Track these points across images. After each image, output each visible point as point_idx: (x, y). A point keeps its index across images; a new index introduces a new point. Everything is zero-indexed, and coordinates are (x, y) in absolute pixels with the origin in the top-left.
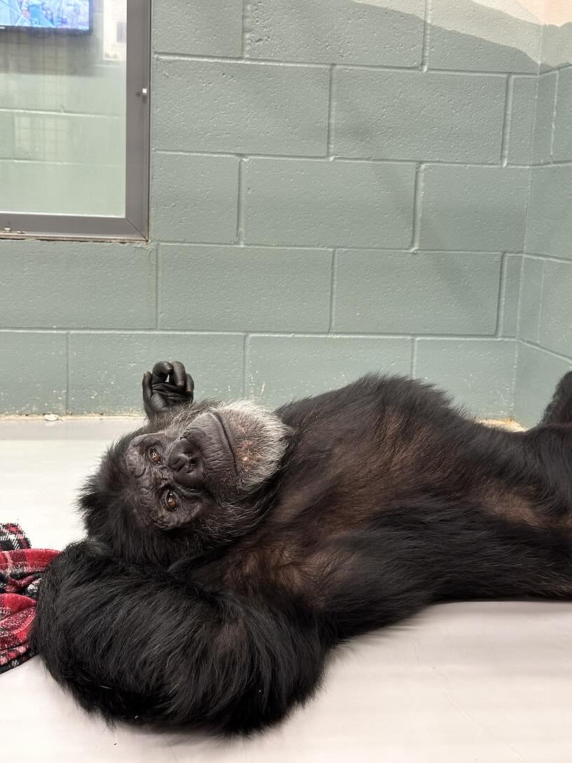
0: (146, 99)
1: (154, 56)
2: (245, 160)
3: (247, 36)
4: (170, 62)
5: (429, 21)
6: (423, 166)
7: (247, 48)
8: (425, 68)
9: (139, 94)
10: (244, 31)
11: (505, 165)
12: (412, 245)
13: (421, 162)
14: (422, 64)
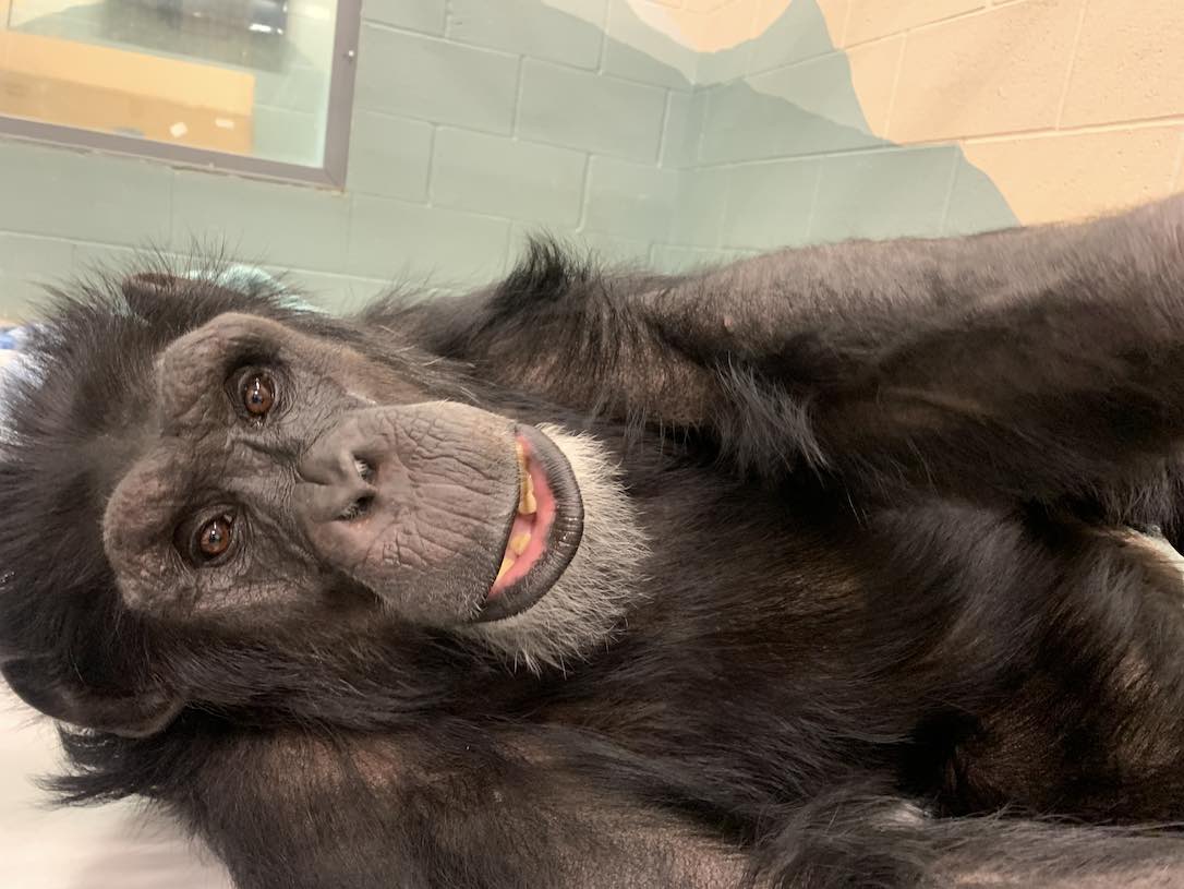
0: (352, 61)
1: (363, 23)
2: (440, 129)
3: (449, 18)
4: (376, 30)
5: (607, 31)
6: (592, 158)
7: (449, 29)
8: (600, 73)
9: (345, 55)
10: (448, 12)
11: (659, 165)
12: (578, 224)
13: (589, 154)
14: (598, 68)
